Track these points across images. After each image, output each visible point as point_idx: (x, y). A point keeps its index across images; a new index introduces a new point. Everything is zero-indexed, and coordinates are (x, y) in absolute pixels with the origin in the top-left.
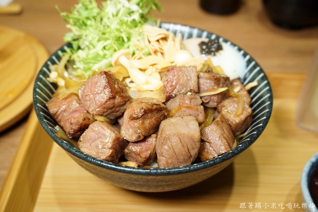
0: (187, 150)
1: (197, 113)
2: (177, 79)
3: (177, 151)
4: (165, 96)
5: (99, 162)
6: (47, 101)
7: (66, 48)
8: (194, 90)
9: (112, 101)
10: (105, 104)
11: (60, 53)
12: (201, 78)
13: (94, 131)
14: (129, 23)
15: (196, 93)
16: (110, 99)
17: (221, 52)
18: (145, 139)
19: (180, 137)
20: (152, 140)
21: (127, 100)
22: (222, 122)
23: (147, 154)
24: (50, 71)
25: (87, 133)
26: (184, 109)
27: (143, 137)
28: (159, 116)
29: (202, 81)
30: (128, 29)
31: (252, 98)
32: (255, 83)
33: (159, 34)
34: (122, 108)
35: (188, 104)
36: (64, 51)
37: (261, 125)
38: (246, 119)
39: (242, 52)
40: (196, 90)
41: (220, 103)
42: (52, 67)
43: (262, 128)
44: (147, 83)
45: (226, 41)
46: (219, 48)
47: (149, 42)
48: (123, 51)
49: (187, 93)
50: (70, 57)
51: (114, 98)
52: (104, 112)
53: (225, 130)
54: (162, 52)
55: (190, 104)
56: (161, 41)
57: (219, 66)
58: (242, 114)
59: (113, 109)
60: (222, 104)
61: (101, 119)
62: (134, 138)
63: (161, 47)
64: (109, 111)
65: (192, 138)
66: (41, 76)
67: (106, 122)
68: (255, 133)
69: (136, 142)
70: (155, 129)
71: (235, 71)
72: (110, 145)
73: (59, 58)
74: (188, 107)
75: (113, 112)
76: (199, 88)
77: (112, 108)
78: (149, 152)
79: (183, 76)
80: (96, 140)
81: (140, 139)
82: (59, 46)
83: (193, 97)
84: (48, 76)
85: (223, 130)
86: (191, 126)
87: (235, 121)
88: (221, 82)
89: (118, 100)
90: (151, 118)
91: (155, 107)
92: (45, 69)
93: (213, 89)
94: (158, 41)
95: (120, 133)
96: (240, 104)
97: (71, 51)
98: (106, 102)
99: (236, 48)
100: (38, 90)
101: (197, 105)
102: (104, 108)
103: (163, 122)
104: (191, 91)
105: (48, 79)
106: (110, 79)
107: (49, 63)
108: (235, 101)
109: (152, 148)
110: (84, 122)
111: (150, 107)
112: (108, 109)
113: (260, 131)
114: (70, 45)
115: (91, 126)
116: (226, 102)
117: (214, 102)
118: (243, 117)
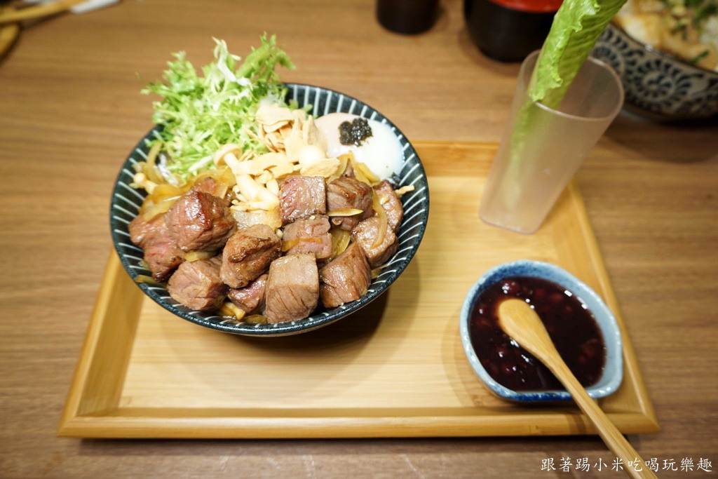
0: (301, 303)
1: (321, 246)
2: (296, 196)
3: (288, 305)
4: (280, 220)
5: (192, 318)
6: (130, 219)
7: (156, 133)
8: (320, 211)
9: (208, 234)
10: (198, 237)
11: (148, 142)
12: (331, 191)
13: (184, 274)
14: (237, 104)
15: (323, 214)
16: (205, 231)
17: (368, 139)
18: (250, 284)
19: (291, 289)
20: (260, 283)
21: (230, 227)
22: (354, 257)
23: (253, 303)
24: (134, 172)
25: (178, 277)
26: (303, 243)
27: (247, 283)
28: (269, 254)
29: (332, 196)
30: (235, 114)
31: (404, 210)
32: (410, 188)
33: (279, 122)
34: (224, 238)
35: (308, 235)
36: (152, 138)
37: (404, 258)
38: (389, 247)
39: (400, 136)
40: (323, 209)
41: (356, 226)
42: (138, 165)
43: (404, 264)
44: (258, 199)
45: (379, 118)
46: (367, 133)
47: (265, 133)
48: (229, 146)
49: (310, 216)
50: (163, 146)
51: (210, 229)
52: (198, 247)
53: (356, 270)
54: (282, 147)
55: (312, 234)
56: (281, 131)
57: (363, 164)
58: (382, 243)
59: (212, 241)
60: (357, 228)
61: (194, 256)
62: (235, 285)
63: (281, 142)
64: (205, 245)
65: (307, 289)
66: (121, 183)
67: (201, 260)
68: (395, 271)
69: (240, 289)
70: (265, 269)
71: (387, 167)
72: (204, 293)
73: (147, 150)
74: (308, 240)
75: (212, 244)
76: (327, 204)
77: (209, 241)
78: (258, 299)
79: (305, 193)
80: (187, 286)
81: (243, 286)
82: (145, 132)
83: (316, 222)
84: (132, 181)
85: (353, 271)
86: (307, 272)
87: (371, 253)
88: (357, 199)
89: (217, 230)
90: (257, 258)
91: (261, 244)
92: (126, 171)
93: (346, 209)
94: (278, 131)
95: (219, 276)
96: (380, 230)
97: (163, 136)
98: (201, 235)
99: (394, 129)
100: (117, 206)
101: (322, 234)
102: (199, 242)
103: (273, 262)
104: (315, 213)
105: (132, 185)
106: (205, 203)
107: (132, 160)
108: (374, 224)
109: (261, 293)
110: (174, 263)
111: (254, 246)
112: (204, 242)
113: (401, 268)
114: (160, 128)
115: (181, 267)
116: (364, 225)
117: (347, 224)
118: (382, 247)
